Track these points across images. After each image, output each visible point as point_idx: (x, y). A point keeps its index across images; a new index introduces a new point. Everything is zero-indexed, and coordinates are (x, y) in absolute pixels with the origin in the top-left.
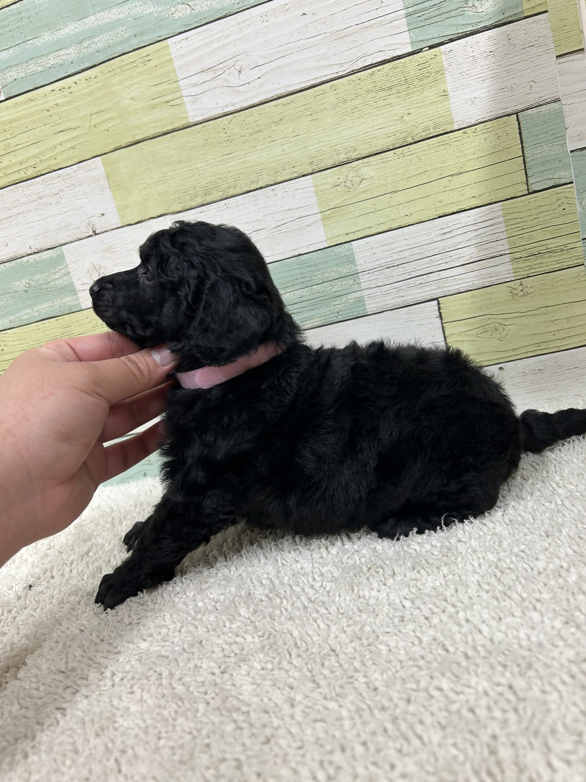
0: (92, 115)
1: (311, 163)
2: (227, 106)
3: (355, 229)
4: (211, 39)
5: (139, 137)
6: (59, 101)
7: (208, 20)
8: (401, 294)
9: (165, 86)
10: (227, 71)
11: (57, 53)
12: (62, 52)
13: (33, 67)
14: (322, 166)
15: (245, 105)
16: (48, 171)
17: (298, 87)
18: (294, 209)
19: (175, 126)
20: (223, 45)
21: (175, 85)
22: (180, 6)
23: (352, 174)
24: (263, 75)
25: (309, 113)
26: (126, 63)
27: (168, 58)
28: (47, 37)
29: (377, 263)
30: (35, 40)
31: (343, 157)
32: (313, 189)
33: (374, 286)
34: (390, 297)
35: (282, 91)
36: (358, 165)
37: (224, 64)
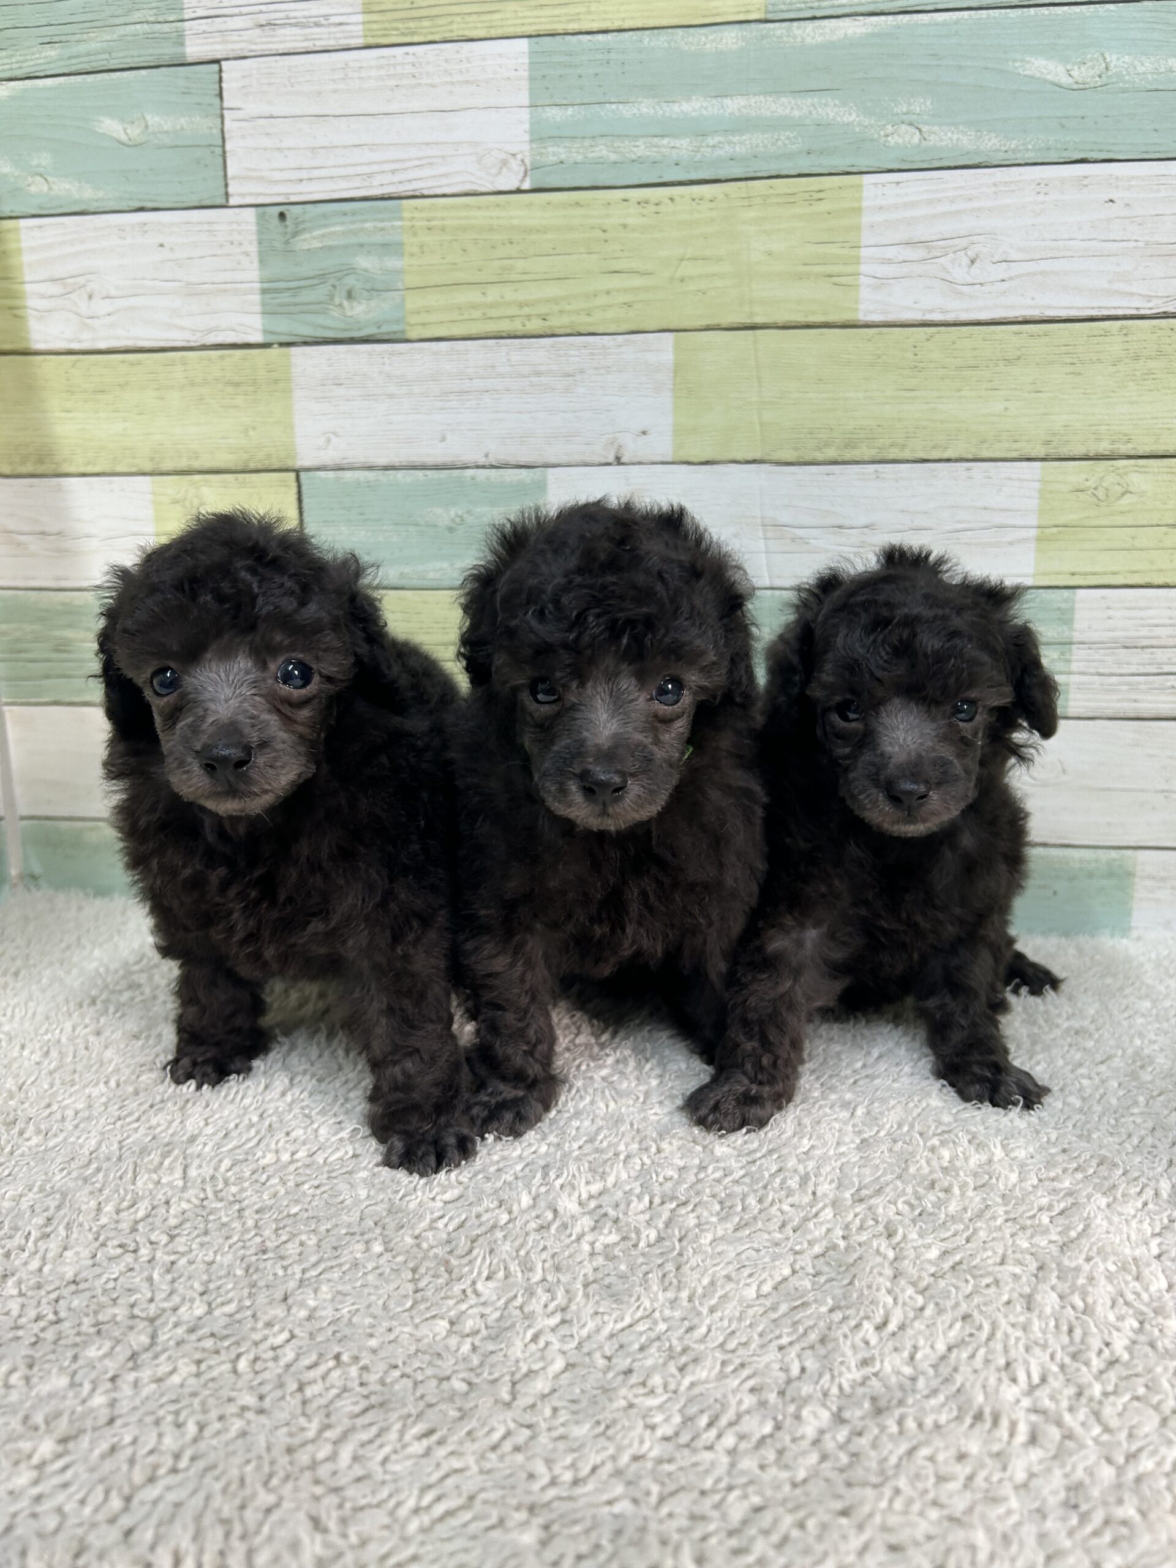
0: (682, 260)
1: (1048, 443)
2: (931, 311)
3: (1089, 569)
4: (940, 195)
5: (759, 320)
6: (630, 221)
7: (946, 164)
8: (1135, 697)
9: (833, 249)
10: (952, 255)
11: (655, 140)
12: (665, 141)
13: (602, 151)
14: (1065, 451)
15: (965, 317)
16: (568, 331)
17: (1064, 314)
18: (993, 509)
19: (832, 318)
20: (958, 212)
21: (853, 252)
22: (904, 127)
23: (1111, 479)
24: (1011, 278)
25: (1069, 360)
26: (778, 192)
27: (856, 205)
28: (645, 107)
29: (1111, 634)
30: (621, 106)
31: (1104, 447)
32: (1037, 485)
33: (1093, 670)
34: (1114, 697)
35: (1035, 313)
36: (1125, 467)
37: (949, 242)
